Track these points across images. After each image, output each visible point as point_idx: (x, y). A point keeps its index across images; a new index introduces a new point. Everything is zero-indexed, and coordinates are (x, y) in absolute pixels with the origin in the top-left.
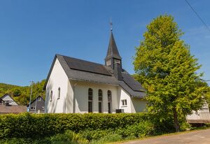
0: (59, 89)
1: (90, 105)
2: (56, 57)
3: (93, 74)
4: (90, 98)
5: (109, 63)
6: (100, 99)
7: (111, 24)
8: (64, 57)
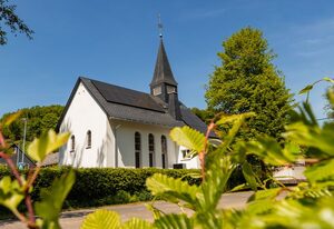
0: (89, 133)
1: (138, 156)
2: (79, 81)
3: (141, 111)
4: (138, 147)
5: (158, 92)
6: (151, 148)
7: (160, 26)
8: (92, 81)
